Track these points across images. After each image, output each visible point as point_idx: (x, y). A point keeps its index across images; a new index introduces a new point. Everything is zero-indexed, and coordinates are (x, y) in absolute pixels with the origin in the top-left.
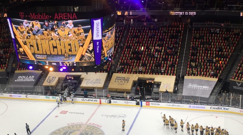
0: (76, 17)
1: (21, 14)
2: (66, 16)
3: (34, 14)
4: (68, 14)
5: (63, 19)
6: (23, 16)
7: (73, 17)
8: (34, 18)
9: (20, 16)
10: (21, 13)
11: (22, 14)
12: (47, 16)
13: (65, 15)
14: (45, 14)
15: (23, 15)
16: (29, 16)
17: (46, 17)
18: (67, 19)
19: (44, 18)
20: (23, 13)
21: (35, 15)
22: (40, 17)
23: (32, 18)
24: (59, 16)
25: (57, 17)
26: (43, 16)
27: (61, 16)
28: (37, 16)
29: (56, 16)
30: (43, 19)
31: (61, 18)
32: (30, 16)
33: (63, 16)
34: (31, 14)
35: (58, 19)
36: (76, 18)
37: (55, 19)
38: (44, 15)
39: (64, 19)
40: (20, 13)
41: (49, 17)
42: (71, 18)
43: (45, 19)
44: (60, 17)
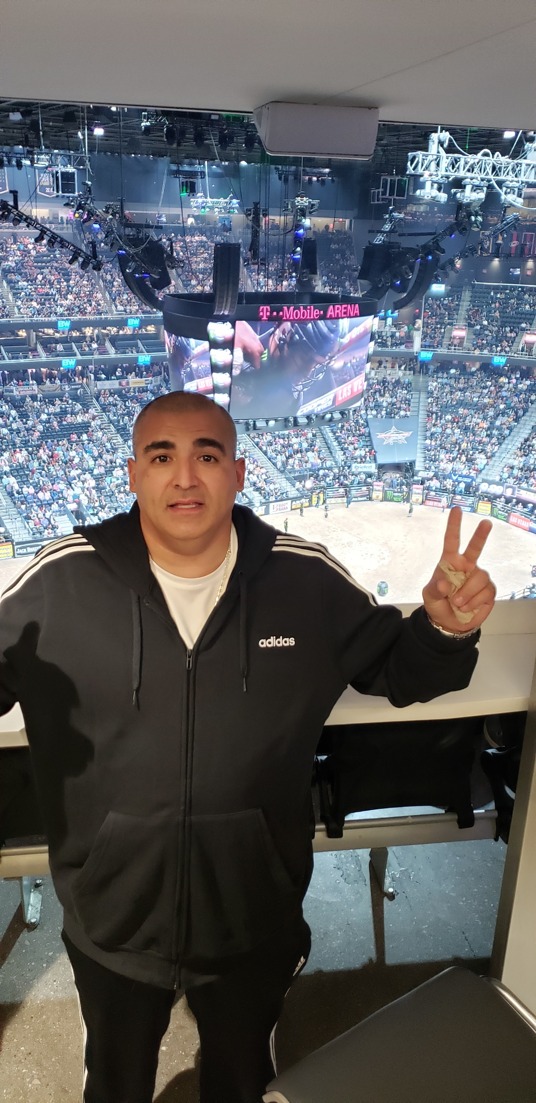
0: (358, 312)
1: (263, 309)
2: (345, 310)
3: (292, 308)
4: (349, 306)
5: (340, 316)
6: (268, 314)
7: (355, 312)
8: (290, 317)
9: (261, 314)
10: (265, 307)
11: (267, 309)
12: (317, 312)
13: (345, 308)
14: (312, 307)
15: (267, 311)
16: (281, 313)
17: (315, 314)
18: (345, 315)
19: (310, 316)
20: (269, 308)
21: (294, 309)
22: (304, 312)
23: (286, 317)
24: (336, 309)
25: (333, 313)
26: (308, 311)
27: (339, 311)
28: (297, 313)
29: (331, 312)
30: (308, 317)
31: (338, 314)
32: (283, 313)
33: (341, 311)
34: (285, 308)
35: (333, 316)
36: (358, 315)
37: (328, 316)
38: (310, 309)
39: (343, 315)
40: (261, 308)
41: (318, 313)
42: (352, 315)
43: (312, 317)
44: (336, 311)
